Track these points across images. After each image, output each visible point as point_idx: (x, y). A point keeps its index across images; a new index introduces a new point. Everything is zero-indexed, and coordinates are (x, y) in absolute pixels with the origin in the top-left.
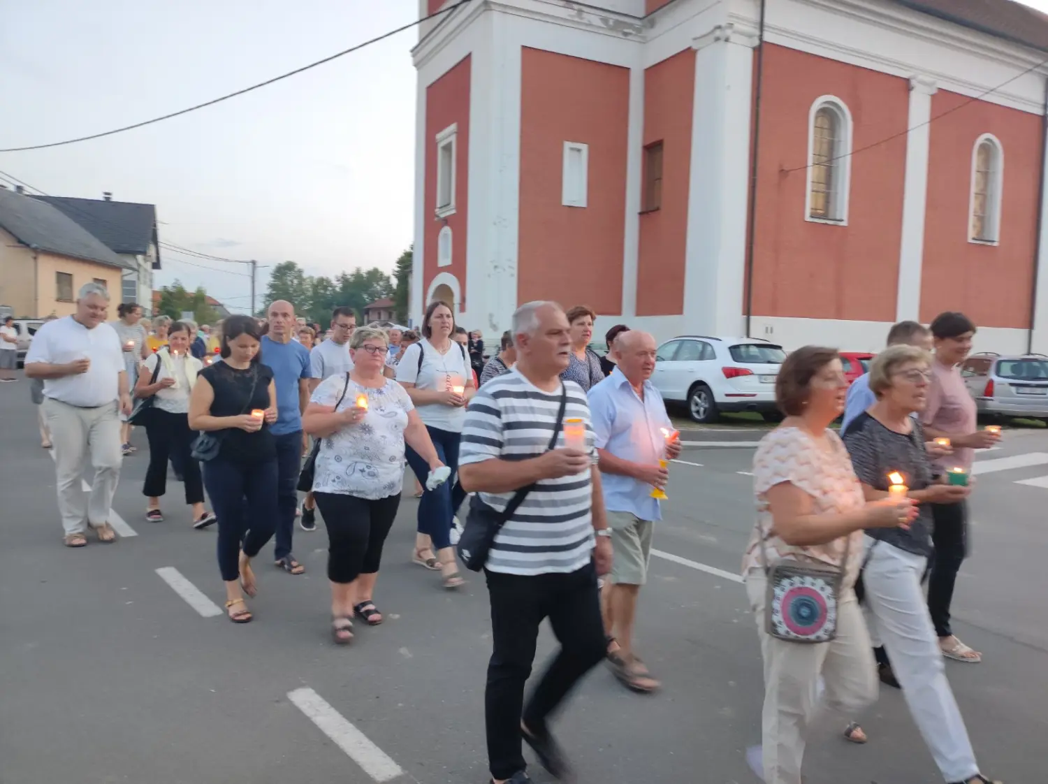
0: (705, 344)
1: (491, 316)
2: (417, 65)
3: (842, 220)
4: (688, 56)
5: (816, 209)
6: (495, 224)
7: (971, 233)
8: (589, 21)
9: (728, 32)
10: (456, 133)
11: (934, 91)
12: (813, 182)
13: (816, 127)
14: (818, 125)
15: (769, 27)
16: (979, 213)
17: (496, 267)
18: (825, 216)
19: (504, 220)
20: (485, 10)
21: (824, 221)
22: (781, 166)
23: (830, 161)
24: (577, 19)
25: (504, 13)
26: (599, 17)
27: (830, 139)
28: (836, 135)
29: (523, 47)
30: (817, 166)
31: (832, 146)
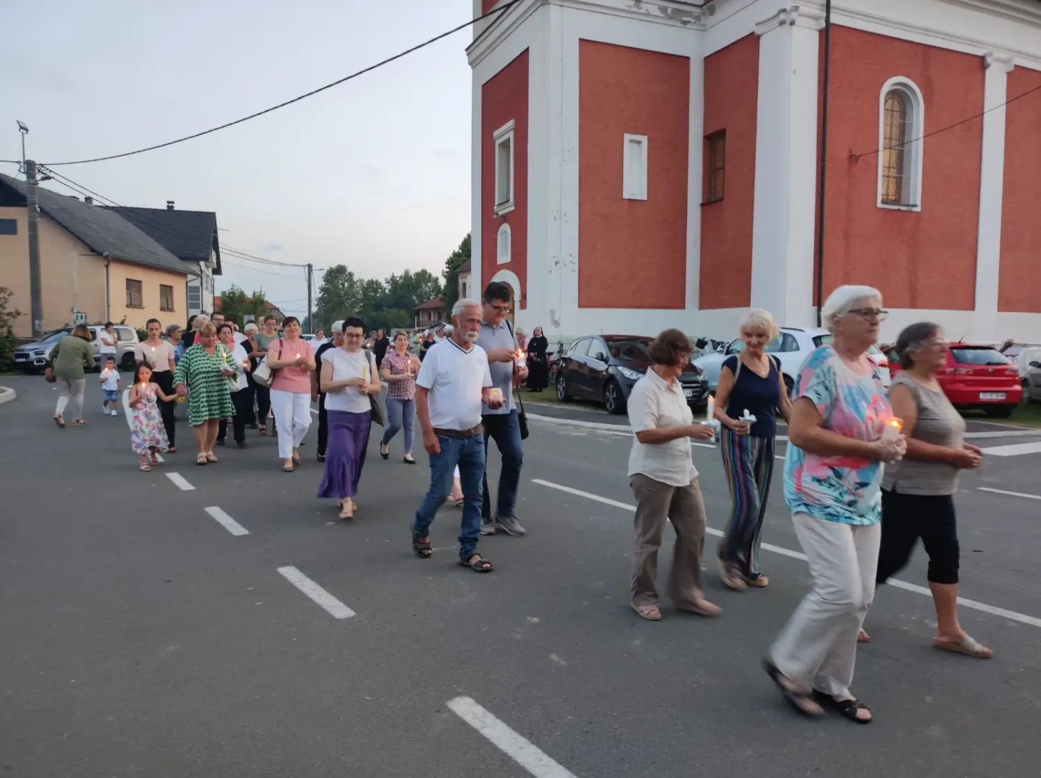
0: (785, 335)
1: (553, 312)
2: (472, 63)
3: (915, 206)
4: (752, 41)
5: (888, 195)
6: (555, 219)
8: (647, 10)
9: (794, 15)
10: (514, 129)
11: (1012, 68)
12: (884, 167)
13: (885, 110)
14: (889, 108)
15: (834, 8)
17: (556, 263)
18: (897, 201)
19: (565, 215)
20: (542, 5)
21: (896, 207)
22: (851, 151)
23: (902, 144)
24: (635, 9)
25: (562, 6)
26: (657, 7)
27: (902, 121)
28: (907, 118)
29: (581, 40)
30: (888, 150)
31: (903, 129)
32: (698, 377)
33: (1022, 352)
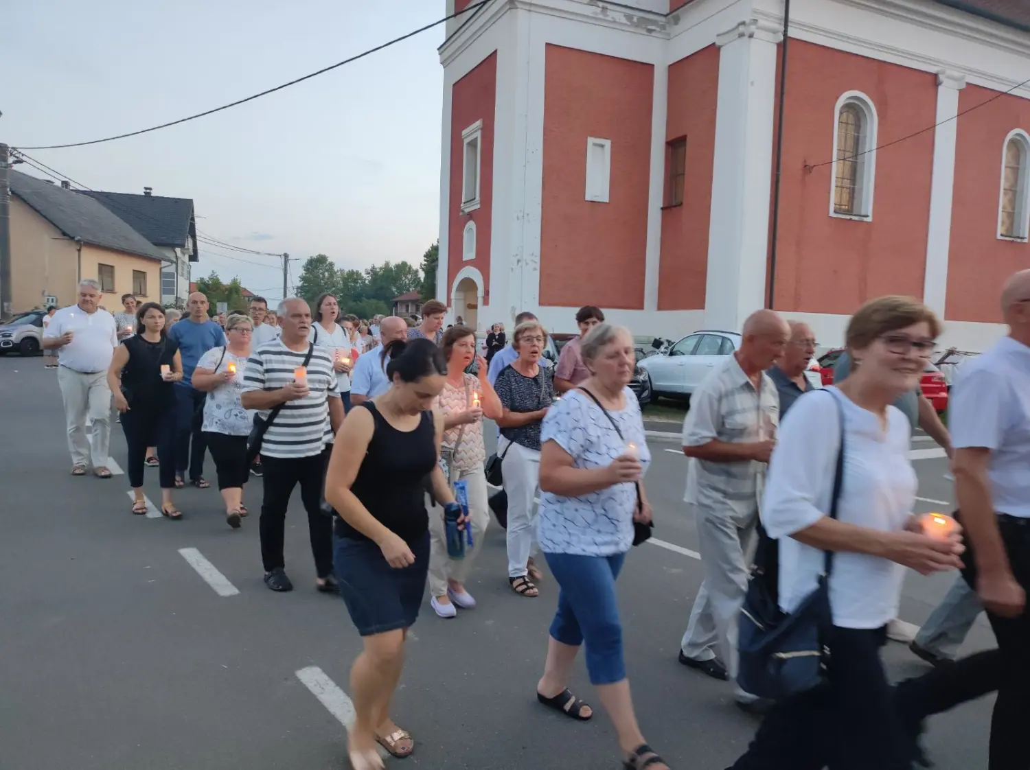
0: (723, 338)
1: (513, 309)
2: (444, 63)
4: (712, 52)
5: (840, 205)
6: (518, 218)
7: (1000, 230)
8: (613, 18)
9: (753, 28)
10: (482, 129)
11: (964, 86)
12: (837, 178)
13: (841, 123)
14: (844, 121)
15: (791, 22)
16: (1009, 209)
17: (519, 261)
18: (849, 212)
20: (510, 9)
21: (848, 217)
22: (805, 161)
23: (856, 155)
24: (601, 16)
25: (530, 11)
26: (623, 14)
27: (856, 134)
28: (861, 132)
29: (547, 44)
30: (842, 161)
31: (857, 142)
32: (638, 376)
33: (962, 360)
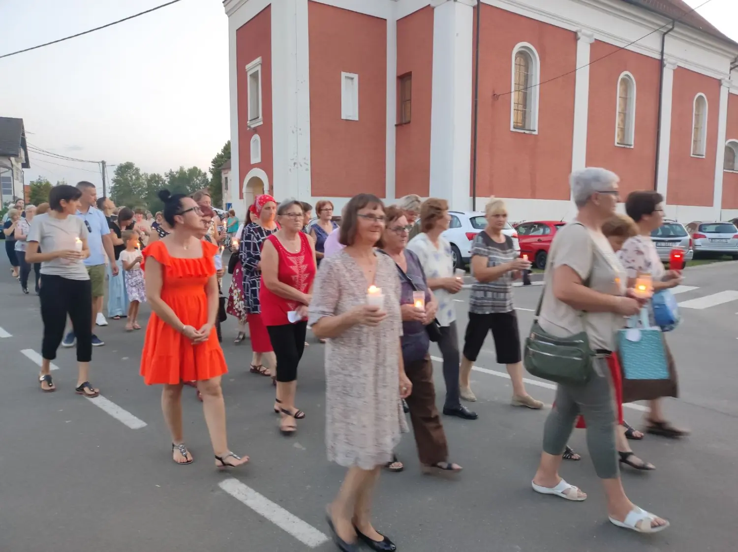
2: (227, 13)
4: (428, 10)
5: (517, 123)
6: (293, 132)
11: (593, 41)
12: (515, 103)
13: (516, 64)
14: (518, 63)
16: (622, 126)
18: (523, 128)
19: (300, 129)
21: (522, 131)
23: (526, 88)
27: (526, 73)
28: (529, 71)
30: (517, 92)
31: (527, 78)
